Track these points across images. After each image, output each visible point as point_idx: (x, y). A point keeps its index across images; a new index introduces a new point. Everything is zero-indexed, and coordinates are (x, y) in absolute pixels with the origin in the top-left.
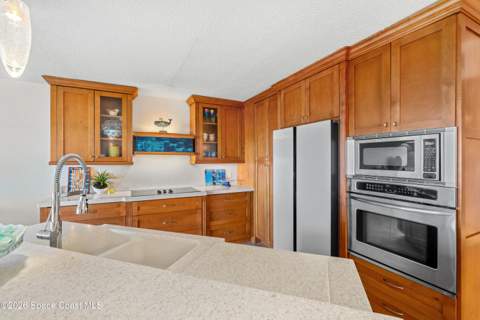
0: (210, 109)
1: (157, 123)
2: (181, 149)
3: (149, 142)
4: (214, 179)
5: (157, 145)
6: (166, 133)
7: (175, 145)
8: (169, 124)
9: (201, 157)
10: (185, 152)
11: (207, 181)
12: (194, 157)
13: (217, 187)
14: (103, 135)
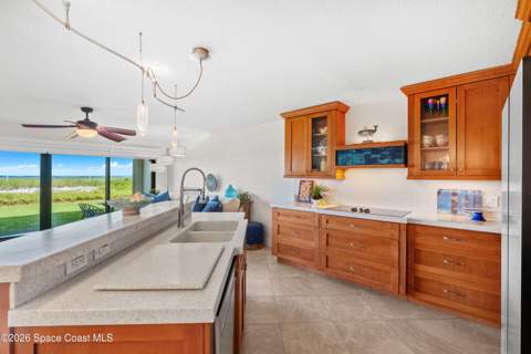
0: (438, 98)
1: (360, 132)
2: (385, 161)
3: (350, 155)
4: (454, 204)
5: (357, 158)
6: (371, 142)
7: (378, 156)
8: (374, 131)
9: (416, 170)
10: (392, 164)
11: (440, 206)
12: (405, 171)
13: (458, 217)
14: (314, 152)
